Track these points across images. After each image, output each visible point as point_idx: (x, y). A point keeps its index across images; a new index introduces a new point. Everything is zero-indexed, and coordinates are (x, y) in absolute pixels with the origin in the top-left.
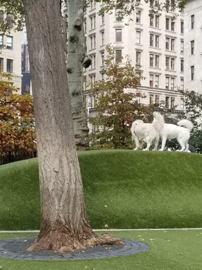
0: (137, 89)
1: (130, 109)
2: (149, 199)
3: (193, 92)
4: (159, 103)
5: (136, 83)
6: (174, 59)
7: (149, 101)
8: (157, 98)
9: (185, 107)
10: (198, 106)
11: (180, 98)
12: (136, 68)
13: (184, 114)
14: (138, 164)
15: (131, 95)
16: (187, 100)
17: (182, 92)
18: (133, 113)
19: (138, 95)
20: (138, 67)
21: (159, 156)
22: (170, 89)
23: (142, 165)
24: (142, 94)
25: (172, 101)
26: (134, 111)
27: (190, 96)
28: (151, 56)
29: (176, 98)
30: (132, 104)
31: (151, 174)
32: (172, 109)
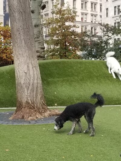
0: (74, 23)
1: (69, 35)
2: (81, 89)
3: (107, 24)
4: (87, 31)
5: (73, 19)
6: (96, 4)
7: (81, 30)
8: (86, 29)
9: (103, 33)
10: (110, 32)
11: (100, 28)
12: (73, 10)
13: (102, 37)
14: (74, 68)
15: (70, 26)
16: (104, 29)
17: (101, 24)
18: (71, 38)
19: (74, 26)
20: (74, 9)
21: (87, 63)
22: (93, 22)
23: (77, 69)
24: (77, 25)
25: (95, 30)
26: (72, 36)
27: (105, 27)
28: (82, 2)
29: (97, 28)
30: (71, 32)
31: (83, 74)
32: (95, 34)
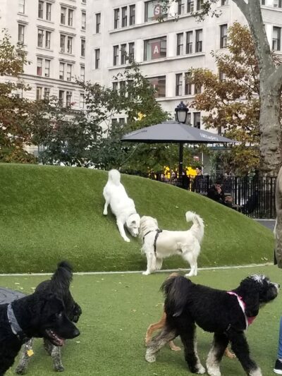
0: (19, 78)
1: (7, 106)
2: (32, 232)
3: (97, 86)
4: (50, 98)
5: (16, 69)
6: (72, 38)
7: (35, 95)
8: (47, 93)
9: (86, 105)
10: (103, 104)
11: (79, 93)
12: (17, 48)
13: (84, 115)
14: (18, 184)
15: (9, 85)
16: (88, 95)
17: (82, 84)
18: (12, 112)
19: (20, 86)
20: (21, 46)
21: (48, 172)
22: (65, 79)
23: (24, 185)
24: (26, 85)
25: (67, 96)
26: (13, 108)
27: (92, 91)
28: (40, 32)
29: (73, 92)
30: (10, 99)
31: (37, 198)
32: (68, 107)
